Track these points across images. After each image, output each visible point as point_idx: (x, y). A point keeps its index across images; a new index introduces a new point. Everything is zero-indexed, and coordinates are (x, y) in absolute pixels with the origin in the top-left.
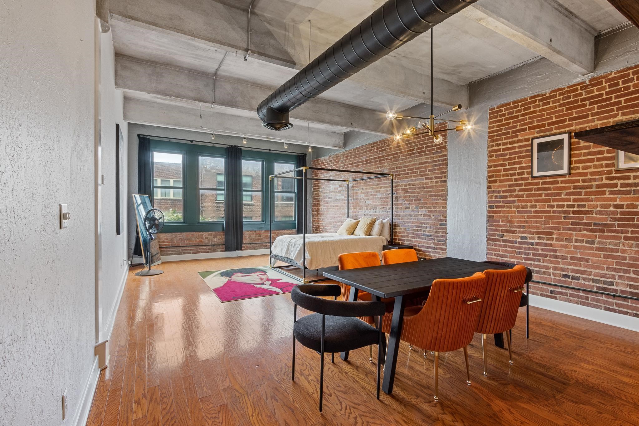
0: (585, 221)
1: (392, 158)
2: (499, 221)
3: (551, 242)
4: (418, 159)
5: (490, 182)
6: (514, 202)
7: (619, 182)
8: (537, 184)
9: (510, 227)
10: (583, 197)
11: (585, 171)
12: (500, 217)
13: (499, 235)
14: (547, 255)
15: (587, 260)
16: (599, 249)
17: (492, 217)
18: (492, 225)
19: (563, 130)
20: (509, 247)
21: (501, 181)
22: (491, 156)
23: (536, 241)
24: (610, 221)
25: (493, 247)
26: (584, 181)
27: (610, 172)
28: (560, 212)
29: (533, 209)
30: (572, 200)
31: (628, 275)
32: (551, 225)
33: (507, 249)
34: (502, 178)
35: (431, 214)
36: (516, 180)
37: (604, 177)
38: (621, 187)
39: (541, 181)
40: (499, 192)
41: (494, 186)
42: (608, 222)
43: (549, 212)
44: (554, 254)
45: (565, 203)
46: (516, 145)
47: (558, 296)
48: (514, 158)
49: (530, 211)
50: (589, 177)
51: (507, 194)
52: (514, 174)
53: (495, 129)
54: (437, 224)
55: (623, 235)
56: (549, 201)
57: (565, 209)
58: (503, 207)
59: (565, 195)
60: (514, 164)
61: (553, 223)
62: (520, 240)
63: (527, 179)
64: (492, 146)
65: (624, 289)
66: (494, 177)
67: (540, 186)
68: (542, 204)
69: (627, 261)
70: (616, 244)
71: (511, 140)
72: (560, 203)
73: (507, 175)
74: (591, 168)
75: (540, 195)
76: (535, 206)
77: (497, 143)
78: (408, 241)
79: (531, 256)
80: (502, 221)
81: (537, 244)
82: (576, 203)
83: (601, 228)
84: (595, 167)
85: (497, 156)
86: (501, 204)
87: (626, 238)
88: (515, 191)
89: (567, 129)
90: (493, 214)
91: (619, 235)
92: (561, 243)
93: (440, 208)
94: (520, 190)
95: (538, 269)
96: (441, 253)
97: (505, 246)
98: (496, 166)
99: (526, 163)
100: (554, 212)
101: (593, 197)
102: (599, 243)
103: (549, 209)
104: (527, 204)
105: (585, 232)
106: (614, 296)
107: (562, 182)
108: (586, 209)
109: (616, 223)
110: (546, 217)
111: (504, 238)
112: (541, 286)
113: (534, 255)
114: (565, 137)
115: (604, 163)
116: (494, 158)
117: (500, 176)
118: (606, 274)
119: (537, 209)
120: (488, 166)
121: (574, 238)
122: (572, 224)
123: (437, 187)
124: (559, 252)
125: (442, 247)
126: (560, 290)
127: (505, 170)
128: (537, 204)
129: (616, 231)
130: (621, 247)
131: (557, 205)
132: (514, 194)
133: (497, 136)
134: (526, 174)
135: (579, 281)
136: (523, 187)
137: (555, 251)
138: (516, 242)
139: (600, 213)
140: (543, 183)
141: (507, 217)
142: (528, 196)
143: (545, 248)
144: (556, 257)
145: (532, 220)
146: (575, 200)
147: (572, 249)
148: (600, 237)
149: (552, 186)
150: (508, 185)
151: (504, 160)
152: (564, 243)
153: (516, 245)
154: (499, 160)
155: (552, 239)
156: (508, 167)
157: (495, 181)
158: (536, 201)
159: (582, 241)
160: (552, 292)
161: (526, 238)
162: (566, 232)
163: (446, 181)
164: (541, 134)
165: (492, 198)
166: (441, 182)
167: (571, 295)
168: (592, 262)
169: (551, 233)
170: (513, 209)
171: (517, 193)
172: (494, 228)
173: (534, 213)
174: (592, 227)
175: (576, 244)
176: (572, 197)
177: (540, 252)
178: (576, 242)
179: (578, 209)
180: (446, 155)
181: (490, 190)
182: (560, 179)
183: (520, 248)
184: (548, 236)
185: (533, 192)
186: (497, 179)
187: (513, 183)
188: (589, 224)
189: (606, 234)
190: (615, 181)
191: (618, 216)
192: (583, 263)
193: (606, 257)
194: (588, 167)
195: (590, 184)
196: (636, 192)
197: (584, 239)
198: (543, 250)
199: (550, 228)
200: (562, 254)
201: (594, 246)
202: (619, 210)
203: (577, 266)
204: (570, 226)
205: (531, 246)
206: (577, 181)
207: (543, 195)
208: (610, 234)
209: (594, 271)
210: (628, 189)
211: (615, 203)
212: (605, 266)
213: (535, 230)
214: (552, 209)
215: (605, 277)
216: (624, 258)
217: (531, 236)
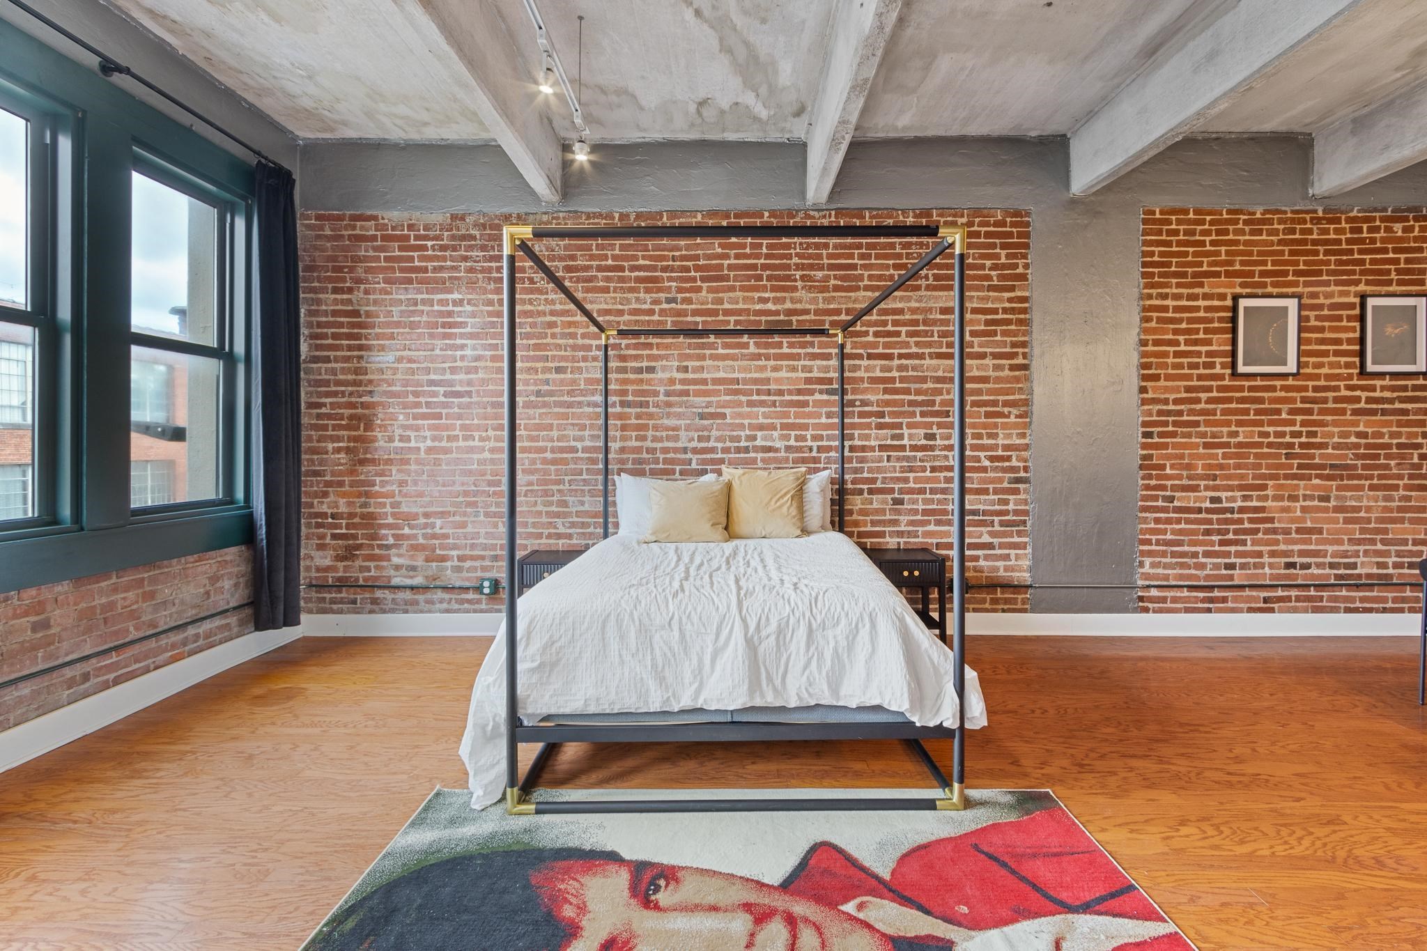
0: (1317, 461)
1: (827, 278)
2: (1163, 467)
3: (1265, 504)
4: (936, 298)
5: (1145, 378)
6: (1197, 424)
7: (1364, 395)
8: (1241, 389)
9: (1190, 478)
10: (1315, 417)
11: (1316, 371)
12: (1168, 457)
13: (1166, 499)
14: (1257, 530)
15: (1320, 531)
16: (1337, 509)
17: (1150, 457)
18: (1150, 477)
19: (1285, 290)
20: (1188, 521)
21: (1168, 378)
22: (1148, 320)
23: (1239, 503)
24: (1351, 459)
25: (1152, 525)
26: (1316, 389)
27: (1350, 377)
28: (1280, 445)
29: (1232, 440)
30: (1298, 424)
31: (1373, 548)
32: (1264, 471)
33: (1183, 526)
34: (1170, 371)
35: (982, 454)
36: (1200, 378)
37: (1342, 384)
38: (1366, 403)
39: (1247, 384)
40: (1166, 402)
41: (1155, 389)
42: (1349, 462)
43: (1260, 445)
44: (1270, 525)
45: (1288, 429)
46: (1201, 303)
47: (1276, 606)
48: (1197, 331)
49: (1227, 445)
50: (1322, 383)
51: (1182, 407)
52: (1196, 366)
53: (1156, 258)
54: (1001, 480)
55: (1368, 483)
56: (1261, 424)
57: (1288, 439)
58: (1173, 435)
59: (1288, 414)
60: (1196, 342)
61: (1268, 467)
62: (1208, 505)
63: (1221, 377)
64: (1150, 297)
65: (1370, 571)
66: (1154, 367)
67: (1246, 394)
68: (1250, 429)
69: (1373, 525)
70: (1360, 499)
71: (1190, 291)
72: (1279, 429)
73: (1181, 366)
74: (1324, 366)
75: (1247, 412)
76: (1236, 434)
77: (1160, 291)
78: (900, 534)
79: (1231, 536)
80: (1172, 467)
81: (1242, 510)
82: (1304, 429)
83: (1338, 471)
84: (1332, 365)
85: (1159, 320)
86: (1170, 428)
87: (1372, 487)
88: (1198, 401)
89: (1290, 290)
90: (1151, 452)
91: (1362, 482)
92: (1281, 503)
93: (1009, 436)
94: (1209, 401)
95: (1243, 560)
96: (1013, 557)
97: (1179, 521)
98: (1157, 343)
99: (1220, 345)
100: (1270, 445)
101: (1329, 418)
102: (1337, 497)
103: (1261, 440)
104: (1222, 429)
105: (1317, 481)
106: (1357, 586)
107: (1284, 388)
108: (1318, 440)
109: (1359, 463)
110: (1257, 456)
111: (1176, 503)
112: (1247, 592)
113: (1236, 532)
114: (1292, 304)
115: (1343, 360)
116: (1153, 324)
117: (1165, 366)
118: (1348, 551)
119: (1240, 439)
120: (1140, 340)
121: (1301, 492)
122: (1300, 467)
123: (998, 380)
124: (1279, 522)
125: (1016, 539)
126: (1280, 593)
127: (1177, 354)
128: (1240, 429)
129: (1359, 477)
130: (1365, 503)
131: (1275, 432)
132: (1198, 407)
133: (1161, 275)
134: (1218, 366)
135: (1310, 571)
136: (1215, 394)
137: (1271, 520)
138: (1200, 510)
139: (1337, 446)
140: (1251, 389)
141: (1182, 457)
142: (1224, 412)
143: (1255, 515)
144: (1275, 531)
145: (1231, 461)
146: (1303, 424)
147: (1299, 514)
148: (1339, 488)
149: (1266, 395)
150: (1185, 387)
151: (1176, 332)
152: (1286, 503)
153: (1200, 516)
154: (1165, 332)
155: (1265, 498)
156: (1183, 348)
157: (1156, 378)
158: (1240, 423)
159: (1312, 498)
160: (1266, 600)
161: (1218, 500)
162: (1289, 482)
163: (1025, 367)
164: (1248, 290)
165: (1151, 415)
166: (1012, 368)
167: (1298, 599)
168: (1328, 534)
169: (1264, 487)
170: (1193, 440)
171: (1203, 406)
172: (1153, 482)
173: (1235, 448)
174: (1327, 472)
175: (1304, 504)
176: (1299, 418)
177: (1247, 525)
178: (1304, 500)
179: (1306, 440)
180: (1024, 299)
181: (1145, 396)
182: (1278, 383)
183: (1210, 522)
184: (1259, 493)
185: (1234, 406)
186: (1159, 371)
187: (1195, 383)
188: (1322, 467)
189: (1345, 482)
190: (1358, 393)
191: (1362, 451)
192: (1314, 537)
193: (1346, 521)
194: (1321, 365)
195: (1323, 394)
196: (1384, 412)
197: (1316, 493)
198: (1251, 520)
199: (1263, 477)
200: (1283, 526)
201: (1330, 505)
202: (1363, 441)
203: (1306, 544)
204: (1295, 471)
205: (1229, 516)
206: (1305, 389)
207: (1252, 412)
208: (1350, 482)
209: (1330, 549)
210: (1374, 406)
211: (1357, 429)
212: (1345, 538)
213: (1236, 483)
214: (1266, 440)
215: (1346, 557)
216: (1369, 521)
217: (1230, 494)
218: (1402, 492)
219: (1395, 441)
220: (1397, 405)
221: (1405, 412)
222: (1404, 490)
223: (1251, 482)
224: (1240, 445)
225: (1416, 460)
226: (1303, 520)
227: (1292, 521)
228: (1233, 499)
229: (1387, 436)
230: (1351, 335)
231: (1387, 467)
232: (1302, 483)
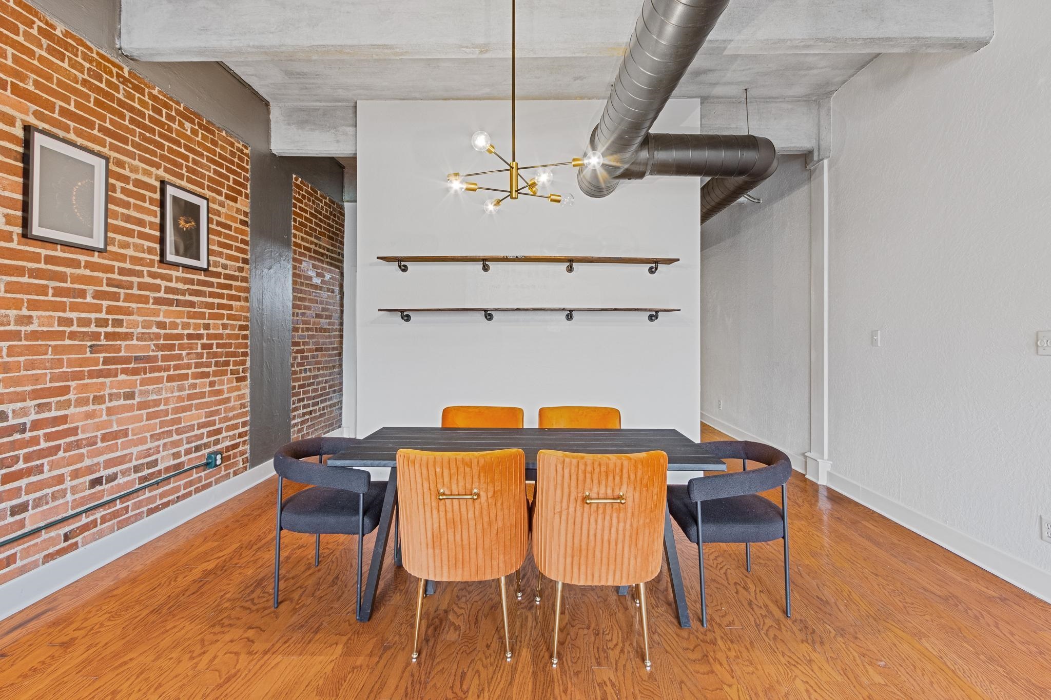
0: (123, 354)
3: (66, 412)
7: (163, 284)
8: (36, 258)
10: (120, 304)
11: (122, 251)
14: (58, 448)
15: (125, 433)
16: (142, 406)
19: (90, 144)
23: (34, 417)
24: (153, 351)
26: (122, 271)
27: (152, 263)
28: (84, 336)
29: (23, 328)
30: (104, 310)
31: (170, 439)
32: (65, 369)
37: (145, 269)
38: (165, 293)
39: (42, 251)
42: (151, 353)
43: (60, 335)
44: (73, 439)
45: (93, 316)
47: (79, 539)
49: (16, 335)
50: (127, 265)
55: (165, 374)
56: (61, 307)
57: (93, 328)
59: (94, 298)
61: (70, 363)
63: (6, 236)
65: (168, 464)
67: (42, 266)
68: (47, 314)
69: (170, 417)
70: (159, 392)
72: (83, 315)
74: (129, 247)
75: (43, 290)
76: (28, 320)
79: (21, 465)
81: (36, 425)
82: (110, 317)
83: (142, 364)
84: (137, 248)
87: (169, 379)
89: (98, 148)
91: (162, 374)
92: (85, 409)
95: (38, 494)
99: (4, 190)
100: (73, 335)
101: (134, 305)
102: (142, 393)
103: (61, 329)
104: (8, 312)
105: (122, 377)
106: (157, 483)
107: (88, 265)
108: (123, 330)
109: (160, 354)
110: (56, 350)
112: (44, 535)
113: (28, 458)
114: (99, 165)
115: (146, 243)
118: (150, 449)
119: (33, 328)
121: (107, 392)
122: (106, 361)
124: (83, 432)
126: (84, 520)
128: (34, 314)
129: (159, 369)
130: (164, 395)
131: (79, 320)
135: (116, 482)
137: (74, 431)
139: (141, 337)
140: (49, 260)
143: (54, 429)
144: (78, 445)
145: (22, 359)
146: (110, 310)
147: (104, 417)
148: (143, 383)
149: (68, 271)
152: (91, 407)
155: (67, 404)
158: (33, 306)
159: (117, 397)
160: (66, 537)
162: (95, 380)
167: (104, 520)
168: (133, 435)
169: (65, 390)
173: (26, 339)
174: (132, 365)
175: (110, 405)
176: (105, 303)
177: (43, 445)
178: (110, 400)
179: (112, 330)
182: (83, 258)
184: (58, 399)
185: (25, 280)
188: (127, 360)
189: (148, 375)
190: (158, 281)
191: (162, 342)
192: (119, 441)
193: (150, 417)
194: (125, 246)
195: (129, 279)
196: (179, 303)
197: (122, 391)
198: (48, 437)
199: (64, 377)
200: (88, 435)
201: (135, 402)
202: (162, 332)
203: (113, 452)
204: (101, 367)
205: (17, 436)
206: (110, 269)
207: (51, 291)
208: (152, 375)
209: (135, 450)
210: (171, 296)
211: (158, 319)
212: (148, 435)
213: (29, 388)
214: (68, 329)
215: (149, 456)
216: (166, 413)
217: (20, 405)
218: (191, 381)
219: (186, 332)
220: (188, 298)
221: (192, 304)
222: (192, 379)
223: (48, 385)
224: (34, 335)
225: (199, 350)
226: (109, 424)
227: (98, 427)
228: (24, 412)
229: (180, 327)
230: (153, 219)
231: (180, 357)
232: (108, 380)
